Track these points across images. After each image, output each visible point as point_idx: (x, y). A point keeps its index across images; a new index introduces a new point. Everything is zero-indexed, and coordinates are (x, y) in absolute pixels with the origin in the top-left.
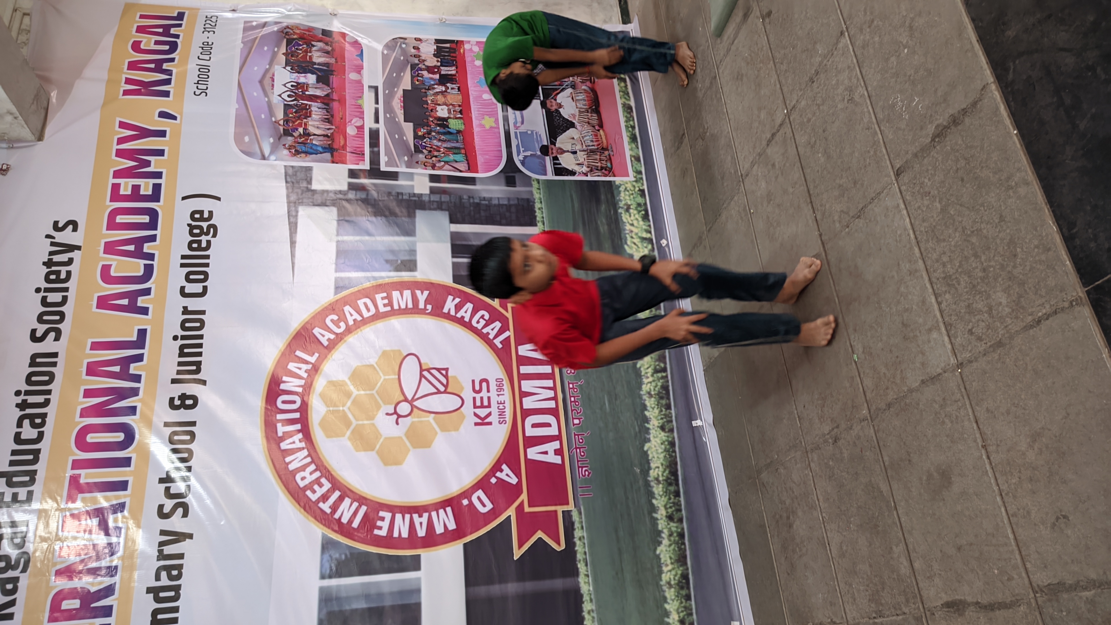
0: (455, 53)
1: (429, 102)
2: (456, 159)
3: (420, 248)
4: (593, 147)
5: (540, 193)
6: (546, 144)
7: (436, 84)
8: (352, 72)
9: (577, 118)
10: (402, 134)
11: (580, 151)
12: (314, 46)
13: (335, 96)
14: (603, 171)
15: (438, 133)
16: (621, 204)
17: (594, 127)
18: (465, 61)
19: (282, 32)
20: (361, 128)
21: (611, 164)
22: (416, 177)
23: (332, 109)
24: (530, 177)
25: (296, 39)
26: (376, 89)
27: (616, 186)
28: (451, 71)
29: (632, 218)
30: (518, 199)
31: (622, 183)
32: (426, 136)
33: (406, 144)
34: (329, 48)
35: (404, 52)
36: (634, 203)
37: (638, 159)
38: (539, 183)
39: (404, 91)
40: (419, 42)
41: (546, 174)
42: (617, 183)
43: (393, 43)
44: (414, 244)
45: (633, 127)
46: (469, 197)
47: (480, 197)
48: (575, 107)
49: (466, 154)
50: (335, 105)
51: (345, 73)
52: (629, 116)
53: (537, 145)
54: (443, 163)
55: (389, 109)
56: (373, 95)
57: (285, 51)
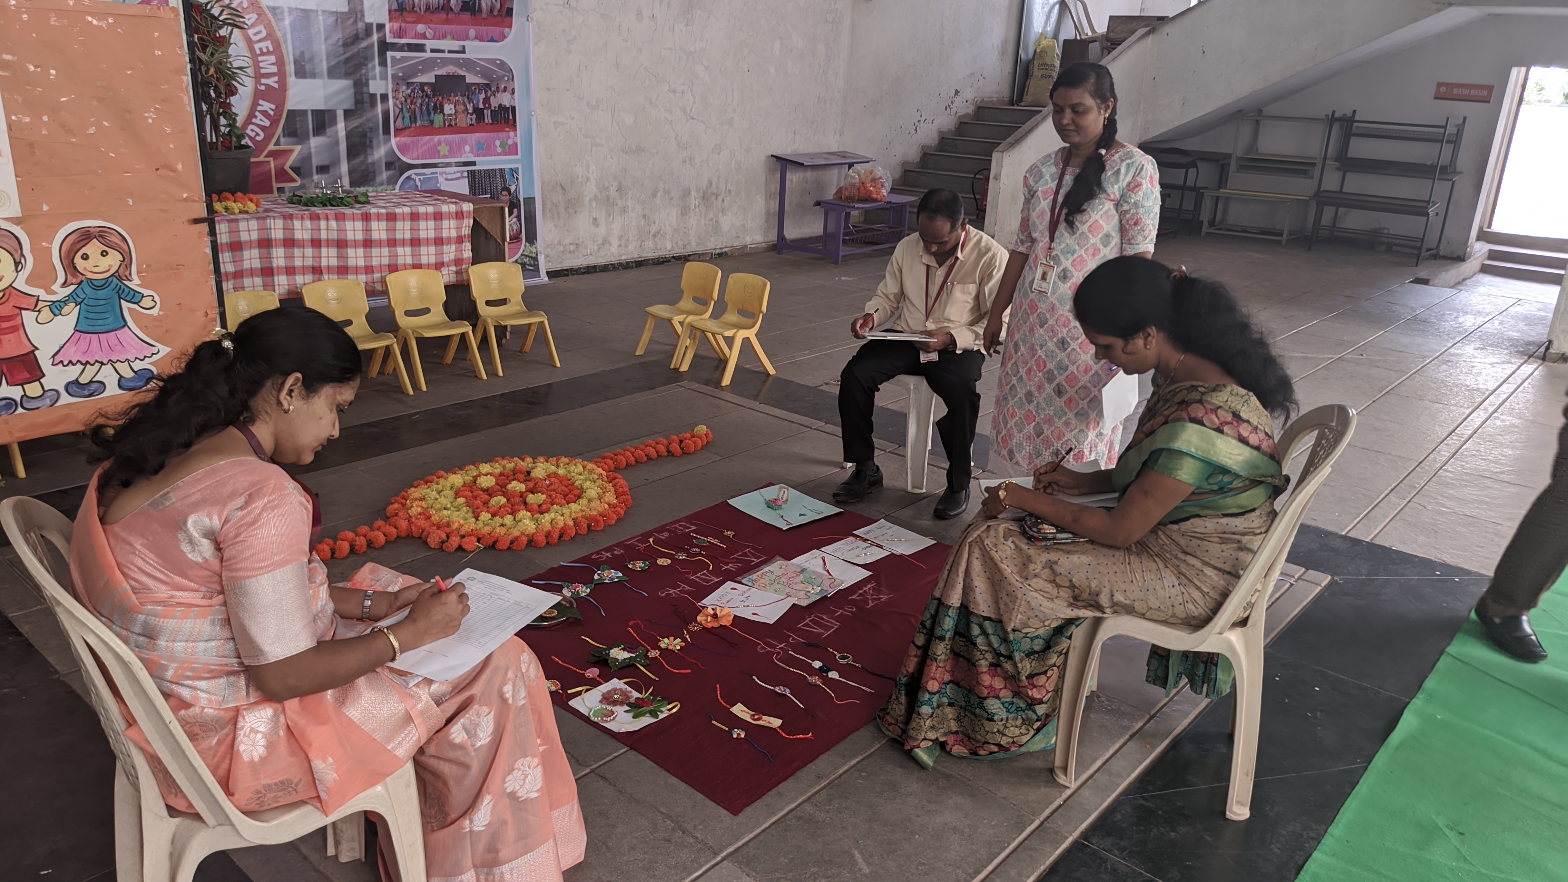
0: (505, 123)
1: (457, 98)
2: (406, 118)
3: (318, 82)
7: (474, 105)
8: (476, 32)
10: (423, 72)
13: (451, 16)
18: (498, 132)
20: (424, 36)
23: (439, 12)
26: (463, 52)
28: (488, 119)
30: (374, 172)
32: (424, 94)
33: (415, 75)
34: (496, 13)
39: (464, 76)
40: (511, 92)
43: (507, 69)
44: (321, 77)
49: (411, 127)
50: (443, 16)
51: (474, 25)
54: (400, 107)
55: (445, 62)
56: (457, 49)
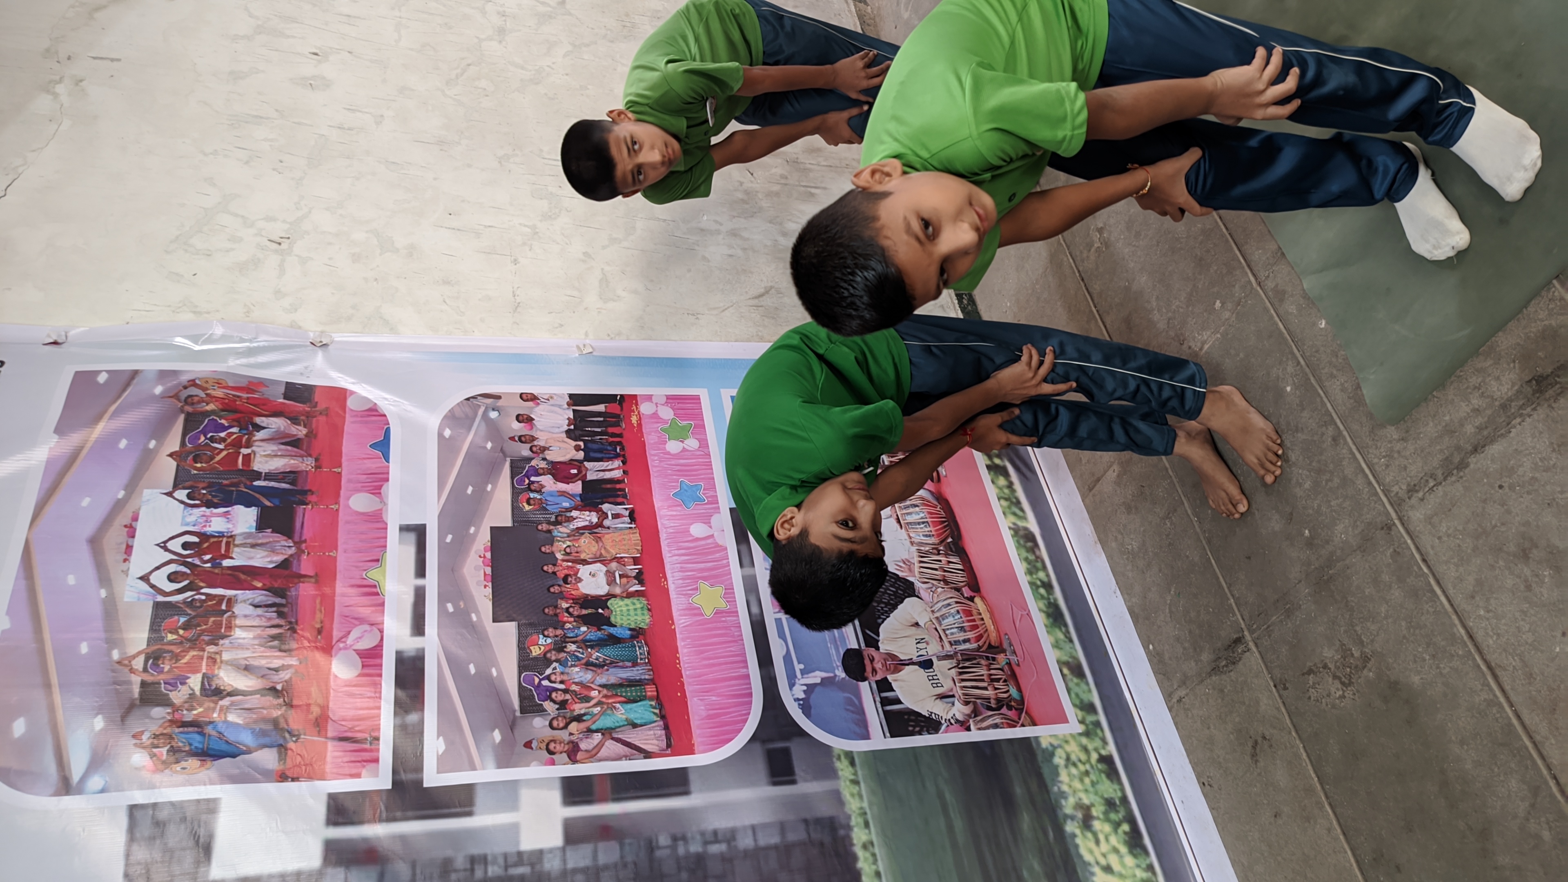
0: (617, 425)
1: (559, 556)
2: (632, 716)
4: (967, 646)
5: (861, 796)
6: (856, 647)
7: (576, 508)
8: (358, 491)
9: (917, 570)
10: (486, 659)
11: (940, 658)
12: (259, 428)
13: (306, 566)
14: (1004, 710)
15: (586, 644)
16: (1068, 806)
17: (958, 590)
18: (643, 444)
19: (176, 396)
20: (373, 656)
21: (1019, 690)
22: (526, 795)
23: (292, 604)
24: (827, 749)
25: (213, 412)
26: (420, 532)
27: (1044, 751)
28: (611, 470)
29: (1104, 848)
30: (806, 821)
31: (1055, 743)
32: (553, 656)
33: (496, 689)
34: (300, 431)
35: (493, 428)
36: (1097, 800)
37: (1077, 671)
38: (852, 763)
39: (495, 531)
40: (530, 404)
41: (866, 736)
42: (1044, 744)
43: (468, 410)
45: (1048, 586)
46: (675, 839)
47: (703, 834)
48: (908, 543)
49: (657, 698)
50: (305, 590)
51: (337, 495)
52: (1031, 557)
53: (833, 651)
54: (598, 737)
55: (452, 587)
56: (411, 550)
57: (177, 448)
